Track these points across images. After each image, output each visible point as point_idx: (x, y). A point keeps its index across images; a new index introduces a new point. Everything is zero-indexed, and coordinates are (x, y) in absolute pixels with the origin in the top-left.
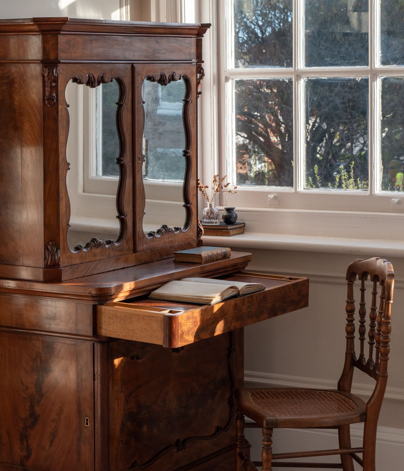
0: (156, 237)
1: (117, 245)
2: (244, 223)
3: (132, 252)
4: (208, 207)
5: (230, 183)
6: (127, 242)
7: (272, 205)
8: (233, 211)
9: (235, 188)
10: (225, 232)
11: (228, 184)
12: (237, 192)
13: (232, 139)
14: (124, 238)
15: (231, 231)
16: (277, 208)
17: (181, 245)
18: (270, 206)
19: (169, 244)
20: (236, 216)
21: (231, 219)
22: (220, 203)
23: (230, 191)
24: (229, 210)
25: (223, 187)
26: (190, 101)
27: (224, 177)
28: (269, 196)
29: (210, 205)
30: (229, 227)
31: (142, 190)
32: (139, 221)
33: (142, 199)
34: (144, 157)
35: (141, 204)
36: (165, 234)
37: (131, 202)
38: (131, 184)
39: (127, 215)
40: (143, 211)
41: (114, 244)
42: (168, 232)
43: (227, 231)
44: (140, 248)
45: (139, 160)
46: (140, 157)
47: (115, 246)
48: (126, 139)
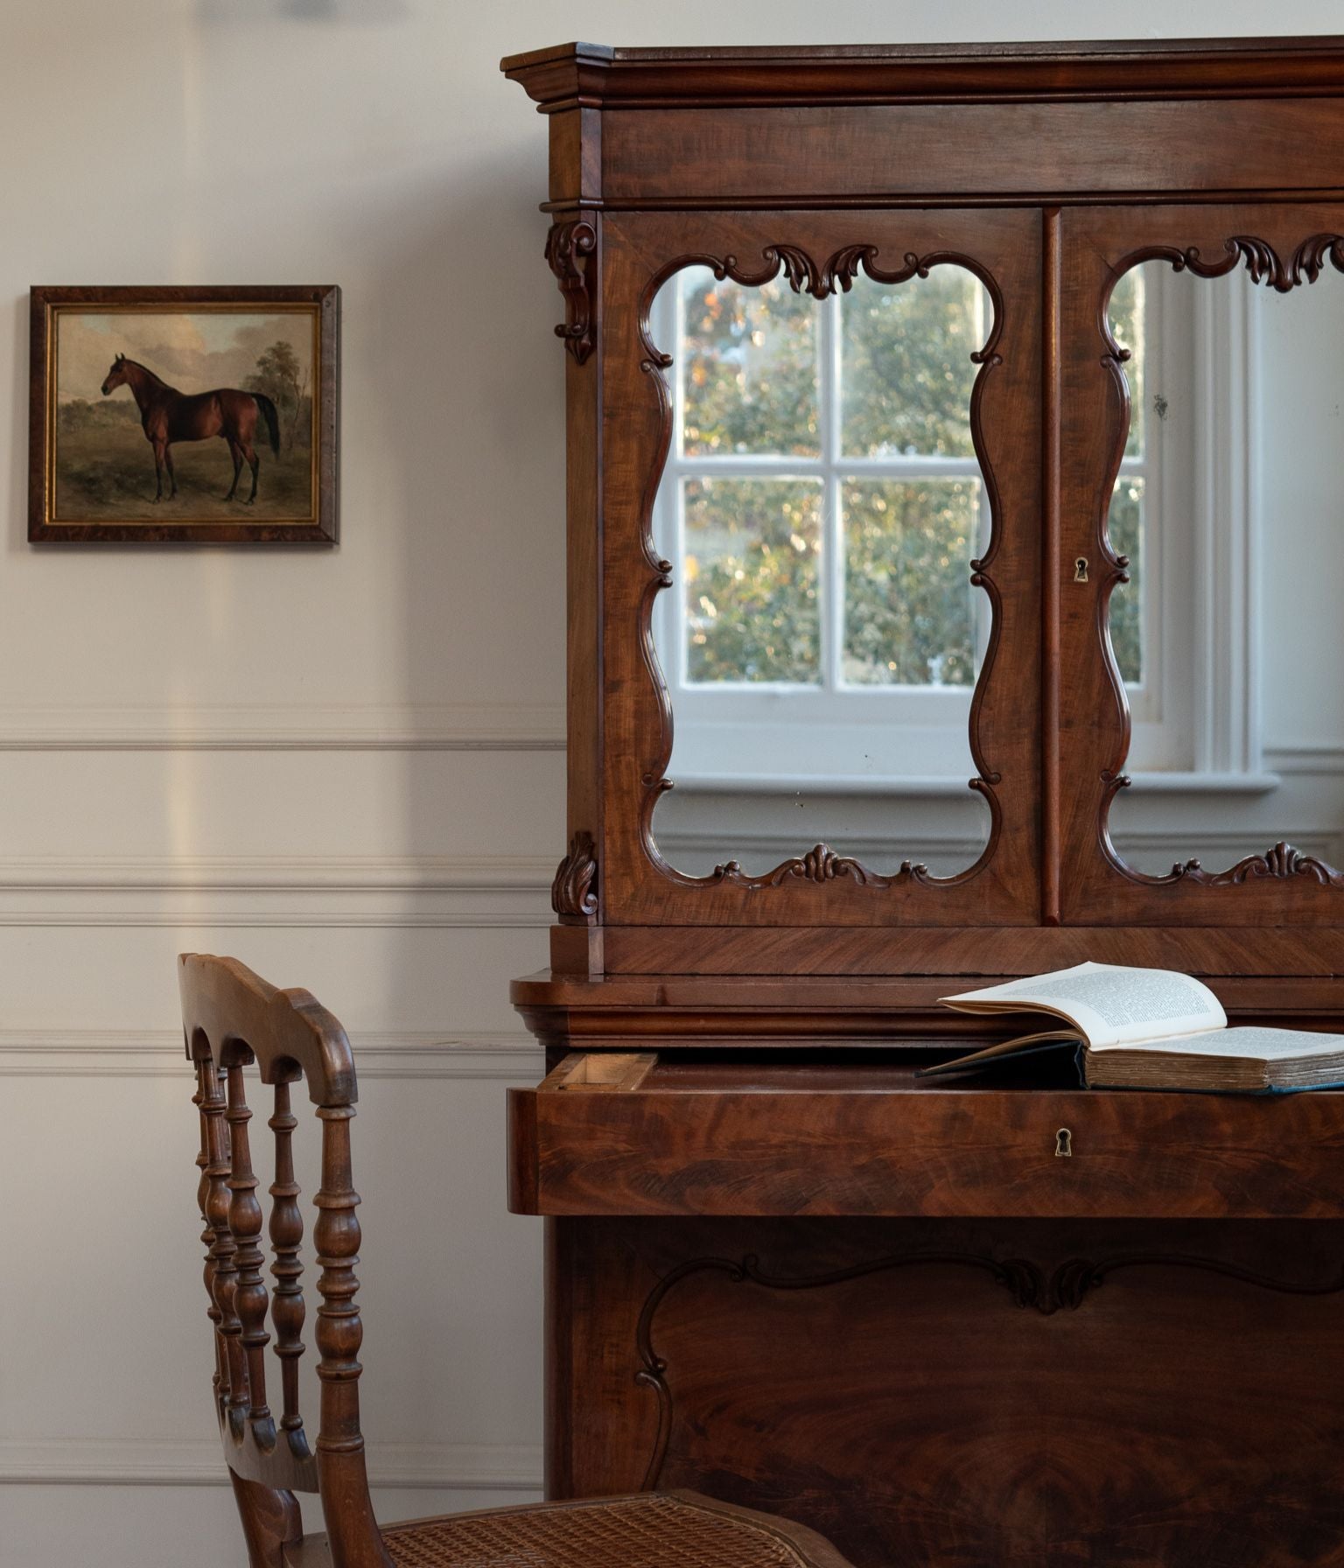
0: (1194, 881)
3: (1032, 921)
6: (997, 880)
14: (984, 862)
31: (1096, 690)
32: (1077, 807)
33: (1100, 726)
34: (1115, 564)
35: (1092, 742)
36: (1258, 877)
37: (1025, 731)
38: (1030, 661)
39: (1003, 778)
40: (1105, 770)
41: (917, 878)
42: (1289, 871)
44: (1083, 913)
45: (1077, 574)
46: (1087, 563)
47: (927, 888)
48: (1000, 492)
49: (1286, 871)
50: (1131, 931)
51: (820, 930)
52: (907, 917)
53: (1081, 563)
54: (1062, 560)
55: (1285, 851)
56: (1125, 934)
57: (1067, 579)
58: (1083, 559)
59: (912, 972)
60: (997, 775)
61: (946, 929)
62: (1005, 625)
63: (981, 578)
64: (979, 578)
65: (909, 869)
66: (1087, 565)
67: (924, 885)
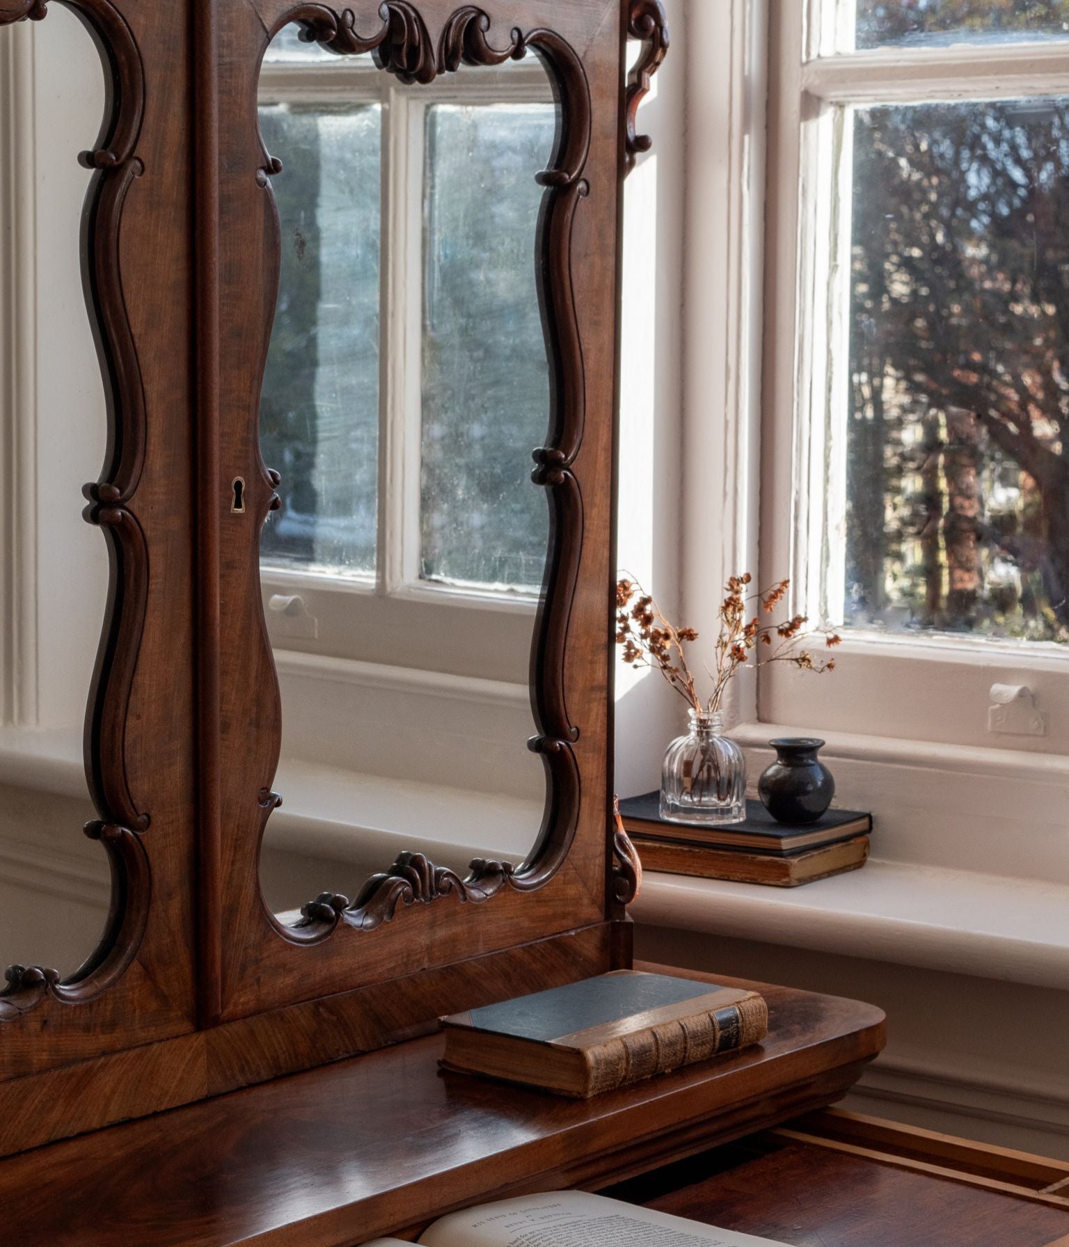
0: (349, 926)
1: (73, 994)
2: (869, 816)
3: (186, 1026)
4: (693, 734)
5: (805, 619)
6: (148, 973)
7: (1006, 734)
8: (814, 757)
9: (830, 642)
10: (763, 863)
11: (794, 625)
12: (836, 662)
13: (828, 401)
14: (129, 950)
15: (795, 861)
16: (1035, 750)
17: (510, 957)
18: (1000, 740)
19: (431, 960)
20: (829, 784)
22: (758, 707)
23: (804, 659)
24: (795, 753)
25: (774, 634)
26: (581, 185)
27: (777, 587)
28: (997, 688)
29: (703, 725)
30: (787, 844)
31: (253, 674)
32: (235, 848)
33: (258, 726)
34: (271, 484)
35: (249, 750)
36: (406, 908)
37: (177, 745)
39: (153, 819)
41: (53, 994)
42: (432, 893)
43: (776, 862)
44: (242, 1000)
45: (233, 503)
46: (244, 484)
47: (66, 1005)
48: (144, 378)
49: (428, 894)
52: (44, 1056)
53: (238, 485)
54: (221, 481)
55: (426, 866)
57: (224, 511)
58: (240, 478)
60: (145, 818)
61: (90, 1063)
62: (152, 587)
63: (122, 514)
64: (120, 514)
65: (43, 980)
66: (243, 489)
67: (63, 1002)
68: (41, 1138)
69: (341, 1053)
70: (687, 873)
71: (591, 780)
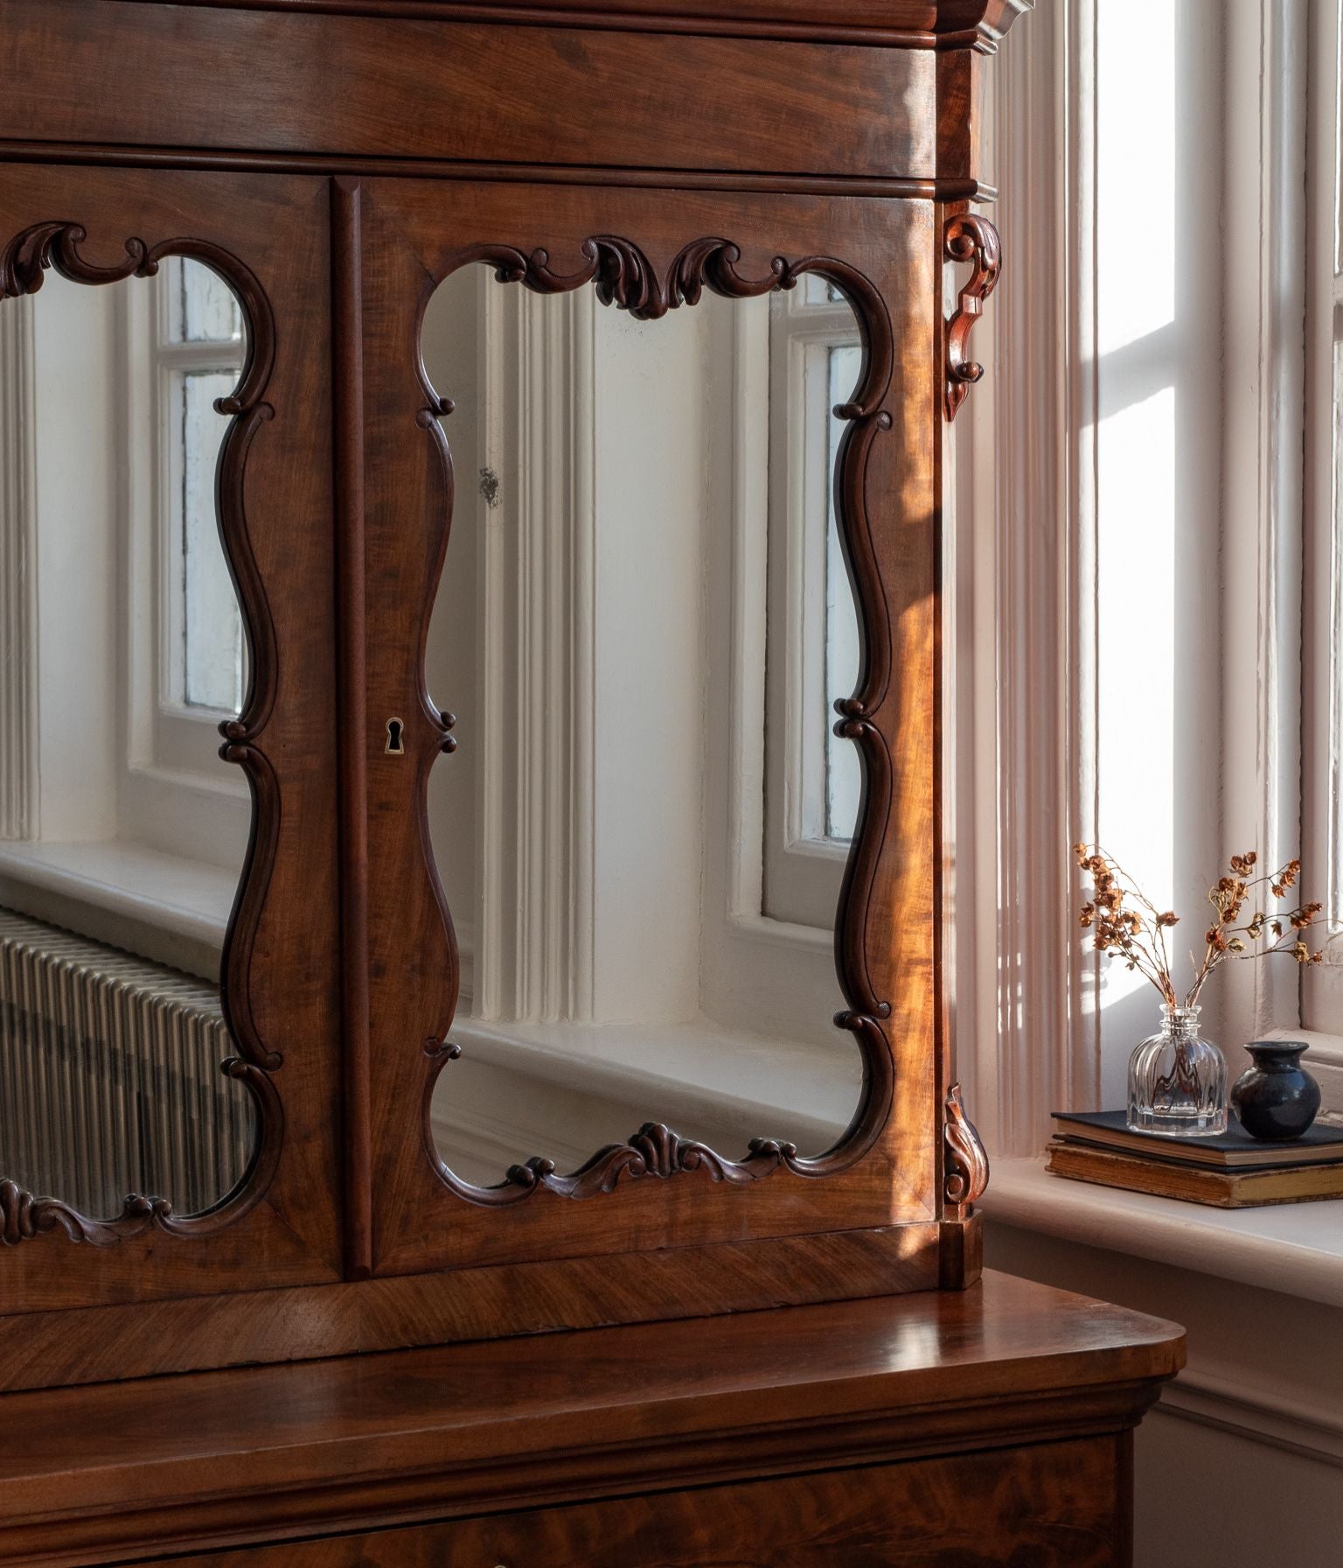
0: (551, 1192)
3: (332, 1275)
4: (1166, 1032)
6: (280, 1216)
8: (1295, 1063)
10: (1207, 1181)
14: (259, 1190)
15: (1237, 1178)
17: (784, 1248)
19: (671, 1239)
20: (1311, 1096)
21: (1272, 1109)
24: (1274, 1057)
27: (1286, 869)
29: (1177, 1021)
31: (416, 918)
32: (393, 1097)
33: (423, 973)
34: (439, 726)
35: (412, 997)
36: (634, 1180)
37: (316, 985)
38: (322, 880)
39: (286, 1059)
40: (429, 1038)
41: (161, 1225)
42: (672, 1167)
43: (1216, 1179)
44: (403, 1256)
45: (388, 744)
46: (402, 725)
47: (176, 1239)
48: (275, 618)
49: (667, 1168)
50: (467, 1275)
51: (16, 1320)
52: (149, 1286)
53: (395, 727)
54: (368, 721)
55: (665, 1137)
56: (460, 1281)
57: (375, 752)
58: (396, 719)
59: (158, 1371)
60: (277, 1056)
61: (207, 1300)
62: (285, 825)
63: (248, 751)
64: (245, 751)
65: (148, 1210)
66: (401, 730)
67: (173, 1234)
68: (146, 1368)
69: (541, 1326)
70: (1140, 1189)
71: (911, 1062)
